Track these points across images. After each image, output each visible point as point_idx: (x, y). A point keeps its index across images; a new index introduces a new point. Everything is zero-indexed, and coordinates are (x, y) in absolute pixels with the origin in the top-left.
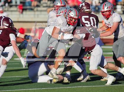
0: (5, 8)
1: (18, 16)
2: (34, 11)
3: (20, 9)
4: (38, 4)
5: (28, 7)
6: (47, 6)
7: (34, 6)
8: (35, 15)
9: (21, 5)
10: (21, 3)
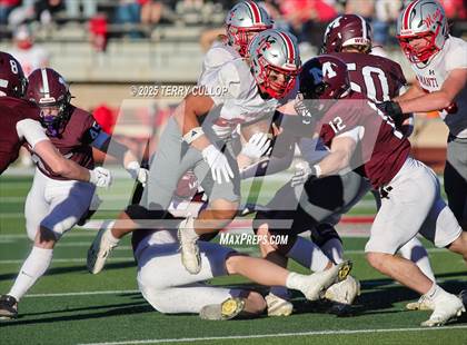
0: (40, 29)
1: (89, 61)
2: (152, 42)
3: (97, 33)
4: (167, 13)
5: (128, 26)
6: (199, 24)
7: (150, 22)
8: (153, 55)
9: (102, 16)
10: (100, 9)
